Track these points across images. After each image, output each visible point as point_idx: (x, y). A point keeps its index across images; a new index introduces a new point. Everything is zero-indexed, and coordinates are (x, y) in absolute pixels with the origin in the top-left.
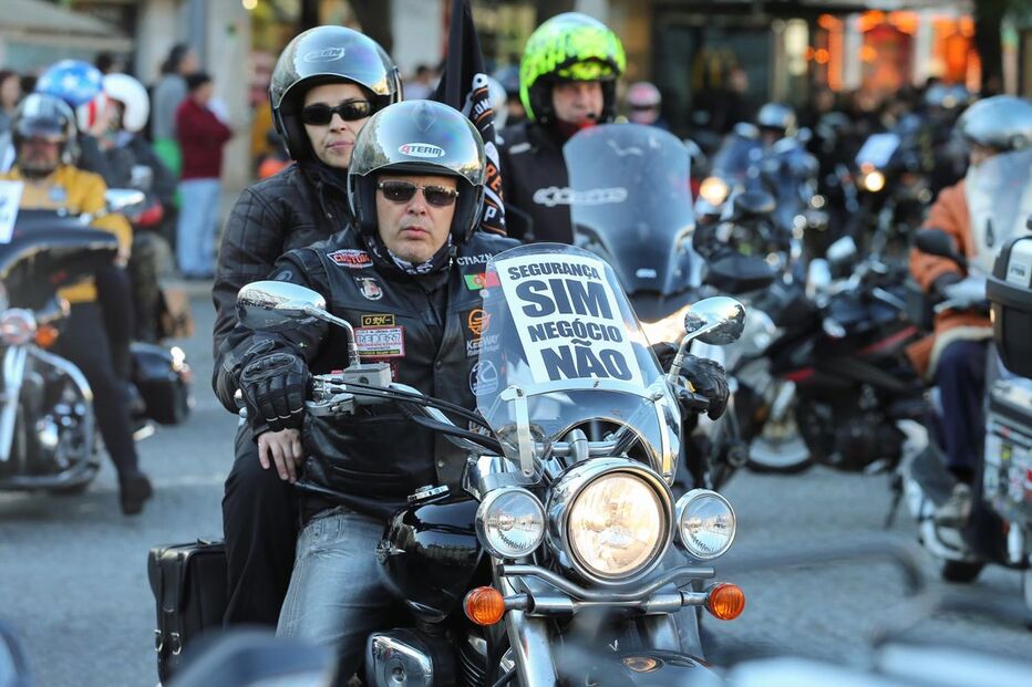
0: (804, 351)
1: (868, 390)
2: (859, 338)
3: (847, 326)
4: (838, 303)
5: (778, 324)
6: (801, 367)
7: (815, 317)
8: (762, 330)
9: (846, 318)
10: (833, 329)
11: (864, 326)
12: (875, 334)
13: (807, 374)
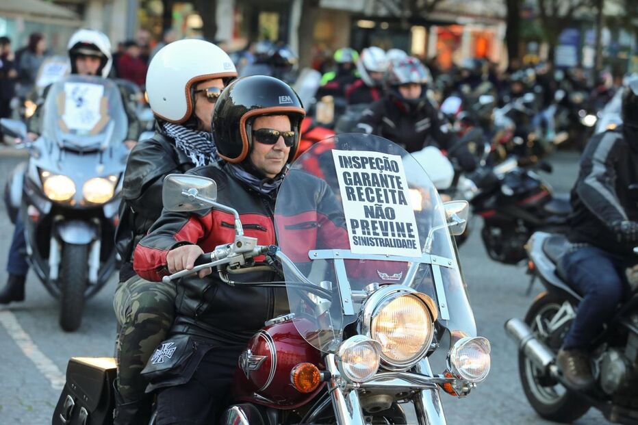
0: (491, 202)
1: (520, 223)
2: (520, 196)
3: (514, 189)
4: (509, 178)
5: (478, 186)
6: (489, 209)
7: (497, 184)
8: (469, 190)
9: (514, 185)
10: (507, 191)
11: (521, 190)
12: (528, 194)
13: (491, 214)
